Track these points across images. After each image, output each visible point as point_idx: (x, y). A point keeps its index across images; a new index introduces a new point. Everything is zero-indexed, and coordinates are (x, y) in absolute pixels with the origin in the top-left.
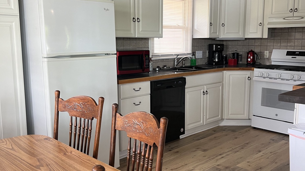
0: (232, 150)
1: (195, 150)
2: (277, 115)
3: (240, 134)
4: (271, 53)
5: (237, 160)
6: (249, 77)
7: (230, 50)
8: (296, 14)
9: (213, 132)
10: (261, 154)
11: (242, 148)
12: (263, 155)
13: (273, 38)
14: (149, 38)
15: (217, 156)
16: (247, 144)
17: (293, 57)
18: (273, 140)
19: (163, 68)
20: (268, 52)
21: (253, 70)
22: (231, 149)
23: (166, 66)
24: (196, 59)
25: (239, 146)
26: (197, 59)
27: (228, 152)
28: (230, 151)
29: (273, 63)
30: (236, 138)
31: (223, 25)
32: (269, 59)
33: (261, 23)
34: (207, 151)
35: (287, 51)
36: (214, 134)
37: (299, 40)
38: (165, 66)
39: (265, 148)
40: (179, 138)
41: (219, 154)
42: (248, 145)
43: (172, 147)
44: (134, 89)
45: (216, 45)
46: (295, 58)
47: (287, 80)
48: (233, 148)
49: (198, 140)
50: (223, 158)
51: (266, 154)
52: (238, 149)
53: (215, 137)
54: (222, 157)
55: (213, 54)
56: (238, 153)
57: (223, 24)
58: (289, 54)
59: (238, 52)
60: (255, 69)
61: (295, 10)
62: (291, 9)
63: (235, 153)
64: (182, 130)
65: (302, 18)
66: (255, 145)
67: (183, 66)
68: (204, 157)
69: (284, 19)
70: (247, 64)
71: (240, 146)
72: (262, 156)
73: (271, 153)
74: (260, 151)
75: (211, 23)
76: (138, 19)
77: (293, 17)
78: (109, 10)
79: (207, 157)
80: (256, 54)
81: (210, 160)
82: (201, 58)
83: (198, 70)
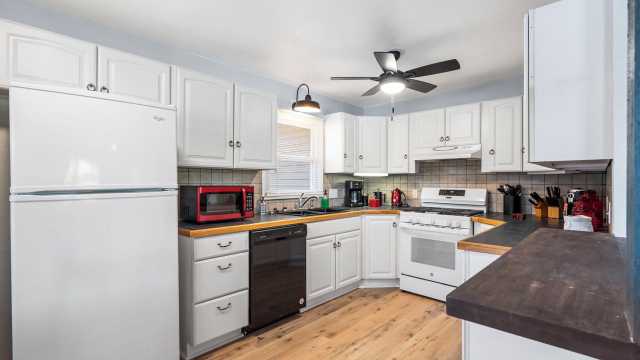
0: (372, 333)
1: (317, 334)
2: (432, 275)
3: (385, 301)
4: (420, 191)
5: (376, 355)
6: (394, 223)
7: (372, 189)
8: (448, 143)
9: (349, 300)
10: (412, 340)
11: (386, 330)
12: (416, 342)
13: (422, 174)
14: (261, 170)
15: (347, 348)
16: (394, 320)
17: (447, 198)
18: (429, 312)
19: (283, 210)
20: (416, 191)
21: (399, 214)
22: (370, 331)
23: (286, 208)
24: (328, 199)
25: (381, 325)
26: (331, 199)
27: (365, 337)
28: (368, 335)
29: (424, 205)
30: (379, 309)
31: (361, 158)
32: (418, 199)
33: (406, 155)
34: (335, 337)
35: (440, 190)
36: (350, 302)
37: (453, 176)
38: (284, 208)
39: (419, 329)
40: (299, 312)
41: (351, 343)
42: (394, 323)
43: (284, 329)
44: (219, 244)
45: (353, 182)
46: (450, 198)
47: (443, 227)
48: (374, 329)
49: (326, 314)
50: (356, 352)
51: (421, 340)
52: (379, 332)
53: (350, 309)
54: (355, 350)
55: (350, 193)
56: (380, 340)
57: (361, 156)
58: (442, 193)
59: (381, 191)
60: (402, 213)
61: (447, 139)
62: (442, 138)
63: (375, 340)
64: (302, 301)
65: (456, 148)
66: (405, 323)
67: (312, 208)
68: (328, 350)
69: (434, 149)
70: (392, 206)
71: (383, 326)
72: (414, 345)
73: (427, 338)
74: (411, 335)
75: (345, 154)
76: (238, 143)
77: (445, 146)
78: (164, 120)
79: (332, 350)
80: (402, 193)
81: (336, 355)
82: (336, 198)
83: (326, 214)
